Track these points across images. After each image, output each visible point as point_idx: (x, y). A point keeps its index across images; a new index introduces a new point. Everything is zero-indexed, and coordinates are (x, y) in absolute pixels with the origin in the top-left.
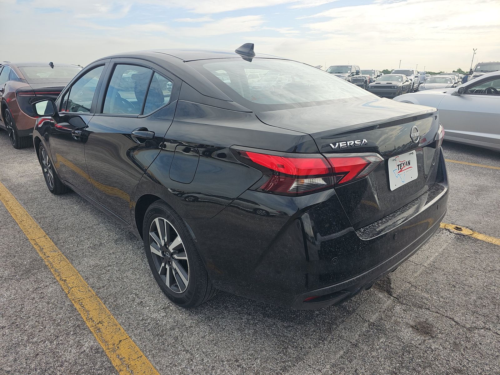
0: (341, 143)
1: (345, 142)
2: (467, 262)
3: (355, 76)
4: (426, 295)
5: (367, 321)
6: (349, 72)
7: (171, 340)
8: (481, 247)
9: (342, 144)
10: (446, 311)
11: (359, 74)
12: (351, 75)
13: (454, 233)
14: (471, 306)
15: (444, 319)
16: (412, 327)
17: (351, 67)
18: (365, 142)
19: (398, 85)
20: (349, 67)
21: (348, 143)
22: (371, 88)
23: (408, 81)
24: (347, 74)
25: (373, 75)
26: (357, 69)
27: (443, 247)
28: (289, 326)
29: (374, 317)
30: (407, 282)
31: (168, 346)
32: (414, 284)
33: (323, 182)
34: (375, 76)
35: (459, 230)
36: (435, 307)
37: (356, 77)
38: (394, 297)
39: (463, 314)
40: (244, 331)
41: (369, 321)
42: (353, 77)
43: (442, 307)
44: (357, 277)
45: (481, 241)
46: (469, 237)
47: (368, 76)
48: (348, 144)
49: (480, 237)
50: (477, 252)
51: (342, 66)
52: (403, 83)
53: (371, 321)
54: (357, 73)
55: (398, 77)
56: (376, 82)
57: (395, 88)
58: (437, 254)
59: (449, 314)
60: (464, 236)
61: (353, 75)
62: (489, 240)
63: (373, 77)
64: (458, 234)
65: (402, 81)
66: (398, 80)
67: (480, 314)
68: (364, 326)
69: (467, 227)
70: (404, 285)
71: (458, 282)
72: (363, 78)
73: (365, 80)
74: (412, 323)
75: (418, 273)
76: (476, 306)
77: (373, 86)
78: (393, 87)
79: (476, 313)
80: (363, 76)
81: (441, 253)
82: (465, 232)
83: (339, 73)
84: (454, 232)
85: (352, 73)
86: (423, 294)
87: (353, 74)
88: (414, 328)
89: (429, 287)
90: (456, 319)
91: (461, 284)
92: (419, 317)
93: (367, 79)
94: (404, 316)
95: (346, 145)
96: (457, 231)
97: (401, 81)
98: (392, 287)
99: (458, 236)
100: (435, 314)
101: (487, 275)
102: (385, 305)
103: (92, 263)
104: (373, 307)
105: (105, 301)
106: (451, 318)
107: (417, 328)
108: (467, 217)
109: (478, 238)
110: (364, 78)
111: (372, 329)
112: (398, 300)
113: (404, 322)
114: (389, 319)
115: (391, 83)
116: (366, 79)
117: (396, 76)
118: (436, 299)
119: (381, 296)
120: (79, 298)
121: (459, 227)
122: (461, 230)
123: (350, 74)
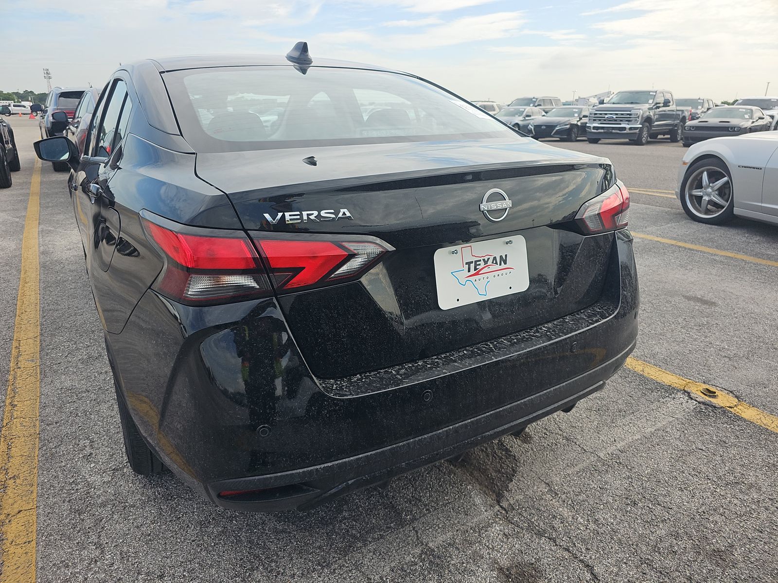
0: (287, 214)
1: (298, 213)
2: (691, 459)
3: (661, 109)
4: (566, 512)
5: (423, 544)
6: (651, 101)
7: (89, 523)
8: (738, 433)
9: (290, 215)
10: (587, 549)
11: (669, 106)
12: (654, 107)
13: (696, 401)
14: (644, 548)
15: (572, 565)
16: (501, 569)
17: (654, 94)
18: (344, 214)
19: (742, 125)
20: (651, 93)
21: (305, 213)
22: (690, 130)
23: (763, 118)
24: (647, 106)
25: (700, 107)
26: (668, 97)
27: (659, 425)
28: (283, 531)
29: (440, 539)
30: (545, 482)
31: (79, 531)
32: (556, 488)
33: (253, 284)
34: (703, 109)
35: (710, 396)
36: (570, 538)
37: (664, 111)
38: (501, 507)
39: (618, 563)
40: (207, 527)
41: (426, 545)
42: (658, 110)
43: (583, 541)
44: (326, 465)
45: (745, 420)
46: (724, 411)
47: (690, 108)
48: (305, 217)
49: (749, 413)
50: (725, 442)
51: (637, 92)
52: (753, 122)
53: (430, 545)
54: (666, 103)
55: (744, 110)
56: (700, 120)
57: (734, 131)
58: (638, 437)
59: (590, 557)
60: (715, 407)
61: (658, 107)
62: (765, 422)
63: (699, 112)
64: (704, 403)
65: (751, 118)
66: (743, 117)
67: (653, 568)
68: (412, 552)
69: (731, 392)
70: (535, 488)
71: (648, 496)
72: (678, 113)
73: (681, 117)
74: (504, 562)
75: (577, 469)
76: (655, 549)
77: (693, 127)
78: (732, 128)
79: (647, 564)
80: (679, 108)
81: (648, 436)
82: (723, 400)
83: (632, 103)
84: (697, 399)
85: (657, 103)
86: (561, 509)
87: (658, 105)
88: (504, 574)
89: (582, 497)
90: (596, 569)
91: (652, 502)
92: (525, 554)
93: (687, 114)
94: (498, 545)
95: (299, 217)
96: (706, 397)
97: (749, 119)
98: (510, 486)
99: (703, 407)
100: (560, 553)
101: (719, 491)
102: (475, 520)
103: (68, 384)
104: (450, 520)
105: (44, 445)
106: (588, 566)
107: (510, 573)
108: (744, 372)
109: (744, 415)
110: (680, 113)
111: (423, 560)
112: (507, 513)
113: (490, 558)
114: (468, 547)
115: (729, 122)
116: (683, 115)
117: (740, 110)
118: (580, 523)
119: (478, 501)
120: (13, 435)
121: (712, 389)
122: (714, 397)
123: (653, 104)
